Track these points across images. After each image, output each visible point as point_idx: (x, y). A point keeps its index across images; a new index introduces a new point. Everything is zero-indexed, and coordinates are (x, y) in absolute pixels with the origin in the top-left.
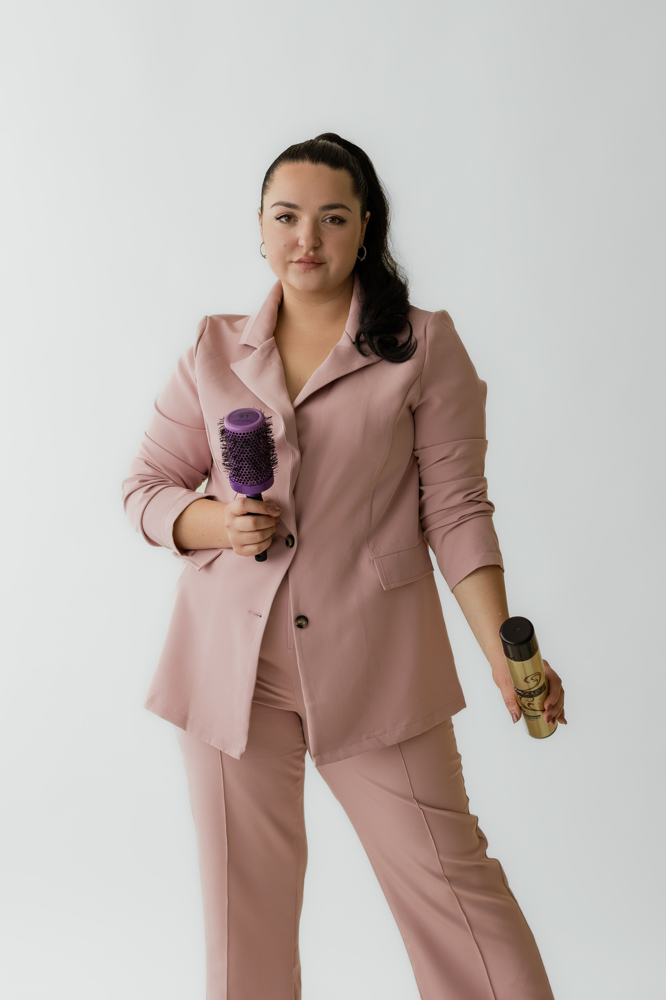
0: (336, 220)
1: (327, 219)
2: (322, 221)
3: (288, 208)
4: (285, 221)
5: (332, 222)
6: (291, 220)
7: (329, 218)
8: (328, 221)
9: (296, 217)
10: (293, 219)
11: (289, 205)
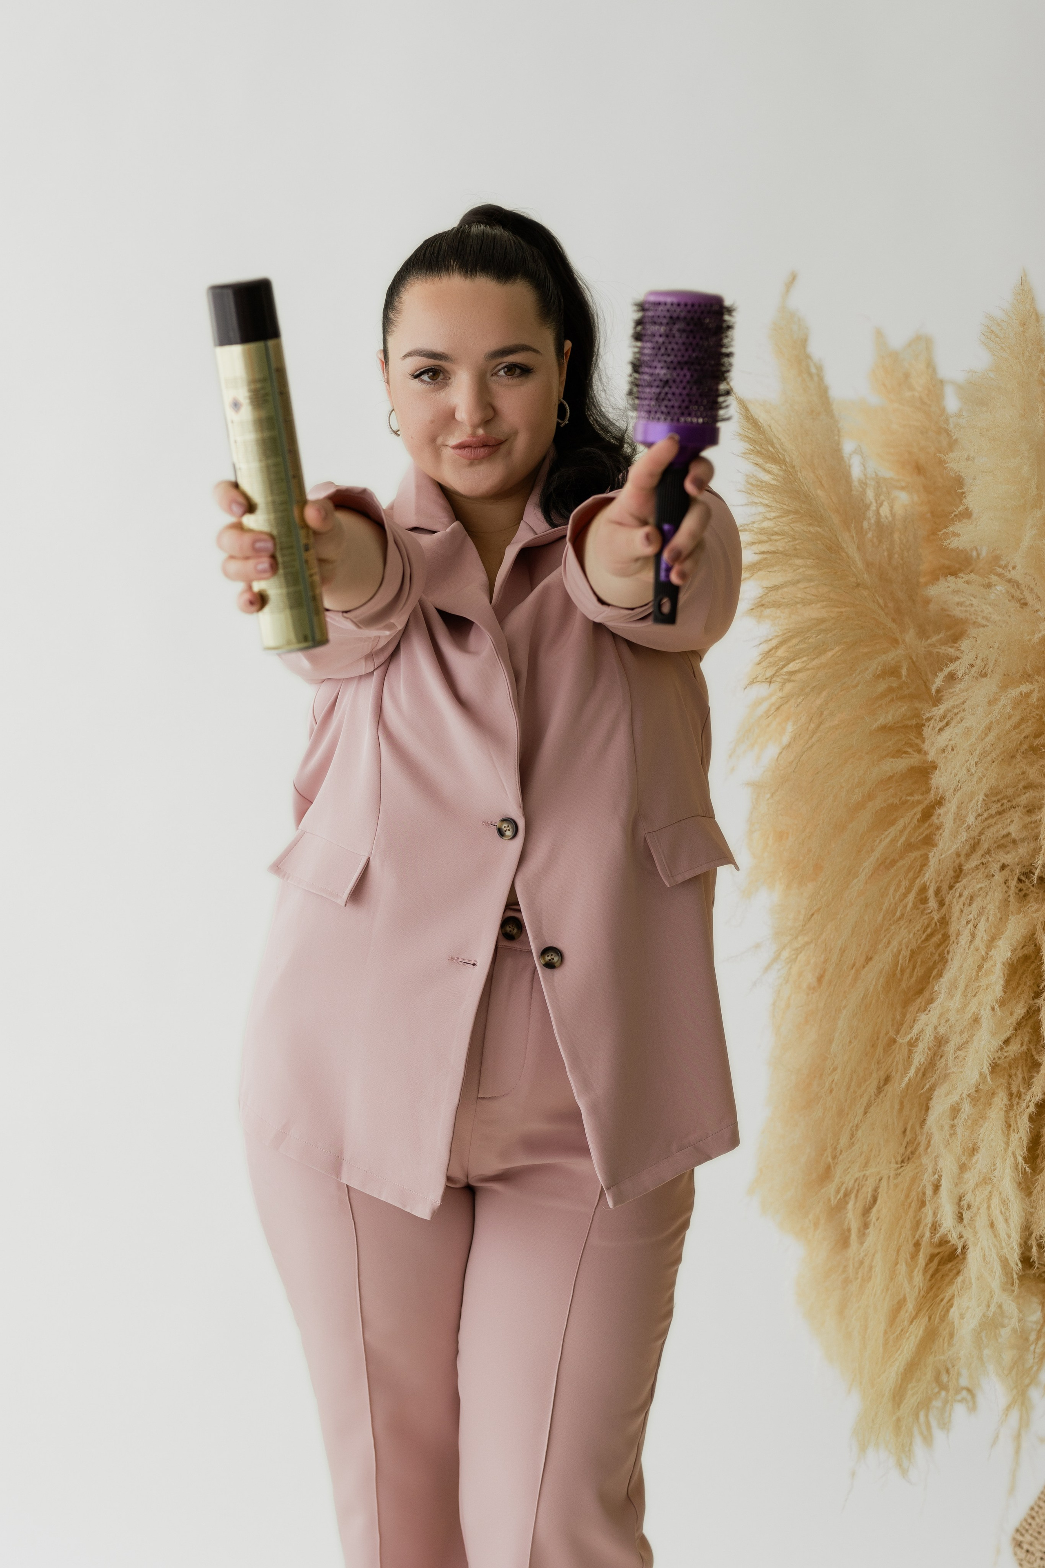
0: (515, 370)
1: (499, 370)
2: (492, 375)
3: (432, 360)
4: (428, 380)
5: (508, 373)
6: (438, 377)
7: (503, 368)
8: (502, 373)
9: (447, 372)
10: (441, 376)
11: (432, 355)
